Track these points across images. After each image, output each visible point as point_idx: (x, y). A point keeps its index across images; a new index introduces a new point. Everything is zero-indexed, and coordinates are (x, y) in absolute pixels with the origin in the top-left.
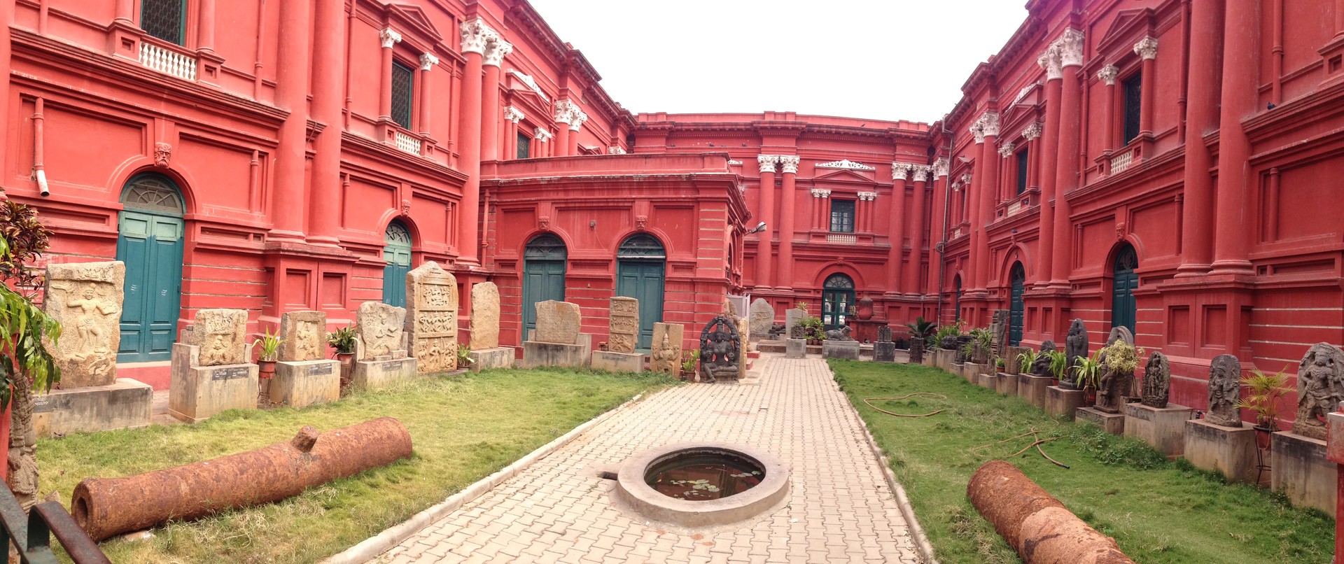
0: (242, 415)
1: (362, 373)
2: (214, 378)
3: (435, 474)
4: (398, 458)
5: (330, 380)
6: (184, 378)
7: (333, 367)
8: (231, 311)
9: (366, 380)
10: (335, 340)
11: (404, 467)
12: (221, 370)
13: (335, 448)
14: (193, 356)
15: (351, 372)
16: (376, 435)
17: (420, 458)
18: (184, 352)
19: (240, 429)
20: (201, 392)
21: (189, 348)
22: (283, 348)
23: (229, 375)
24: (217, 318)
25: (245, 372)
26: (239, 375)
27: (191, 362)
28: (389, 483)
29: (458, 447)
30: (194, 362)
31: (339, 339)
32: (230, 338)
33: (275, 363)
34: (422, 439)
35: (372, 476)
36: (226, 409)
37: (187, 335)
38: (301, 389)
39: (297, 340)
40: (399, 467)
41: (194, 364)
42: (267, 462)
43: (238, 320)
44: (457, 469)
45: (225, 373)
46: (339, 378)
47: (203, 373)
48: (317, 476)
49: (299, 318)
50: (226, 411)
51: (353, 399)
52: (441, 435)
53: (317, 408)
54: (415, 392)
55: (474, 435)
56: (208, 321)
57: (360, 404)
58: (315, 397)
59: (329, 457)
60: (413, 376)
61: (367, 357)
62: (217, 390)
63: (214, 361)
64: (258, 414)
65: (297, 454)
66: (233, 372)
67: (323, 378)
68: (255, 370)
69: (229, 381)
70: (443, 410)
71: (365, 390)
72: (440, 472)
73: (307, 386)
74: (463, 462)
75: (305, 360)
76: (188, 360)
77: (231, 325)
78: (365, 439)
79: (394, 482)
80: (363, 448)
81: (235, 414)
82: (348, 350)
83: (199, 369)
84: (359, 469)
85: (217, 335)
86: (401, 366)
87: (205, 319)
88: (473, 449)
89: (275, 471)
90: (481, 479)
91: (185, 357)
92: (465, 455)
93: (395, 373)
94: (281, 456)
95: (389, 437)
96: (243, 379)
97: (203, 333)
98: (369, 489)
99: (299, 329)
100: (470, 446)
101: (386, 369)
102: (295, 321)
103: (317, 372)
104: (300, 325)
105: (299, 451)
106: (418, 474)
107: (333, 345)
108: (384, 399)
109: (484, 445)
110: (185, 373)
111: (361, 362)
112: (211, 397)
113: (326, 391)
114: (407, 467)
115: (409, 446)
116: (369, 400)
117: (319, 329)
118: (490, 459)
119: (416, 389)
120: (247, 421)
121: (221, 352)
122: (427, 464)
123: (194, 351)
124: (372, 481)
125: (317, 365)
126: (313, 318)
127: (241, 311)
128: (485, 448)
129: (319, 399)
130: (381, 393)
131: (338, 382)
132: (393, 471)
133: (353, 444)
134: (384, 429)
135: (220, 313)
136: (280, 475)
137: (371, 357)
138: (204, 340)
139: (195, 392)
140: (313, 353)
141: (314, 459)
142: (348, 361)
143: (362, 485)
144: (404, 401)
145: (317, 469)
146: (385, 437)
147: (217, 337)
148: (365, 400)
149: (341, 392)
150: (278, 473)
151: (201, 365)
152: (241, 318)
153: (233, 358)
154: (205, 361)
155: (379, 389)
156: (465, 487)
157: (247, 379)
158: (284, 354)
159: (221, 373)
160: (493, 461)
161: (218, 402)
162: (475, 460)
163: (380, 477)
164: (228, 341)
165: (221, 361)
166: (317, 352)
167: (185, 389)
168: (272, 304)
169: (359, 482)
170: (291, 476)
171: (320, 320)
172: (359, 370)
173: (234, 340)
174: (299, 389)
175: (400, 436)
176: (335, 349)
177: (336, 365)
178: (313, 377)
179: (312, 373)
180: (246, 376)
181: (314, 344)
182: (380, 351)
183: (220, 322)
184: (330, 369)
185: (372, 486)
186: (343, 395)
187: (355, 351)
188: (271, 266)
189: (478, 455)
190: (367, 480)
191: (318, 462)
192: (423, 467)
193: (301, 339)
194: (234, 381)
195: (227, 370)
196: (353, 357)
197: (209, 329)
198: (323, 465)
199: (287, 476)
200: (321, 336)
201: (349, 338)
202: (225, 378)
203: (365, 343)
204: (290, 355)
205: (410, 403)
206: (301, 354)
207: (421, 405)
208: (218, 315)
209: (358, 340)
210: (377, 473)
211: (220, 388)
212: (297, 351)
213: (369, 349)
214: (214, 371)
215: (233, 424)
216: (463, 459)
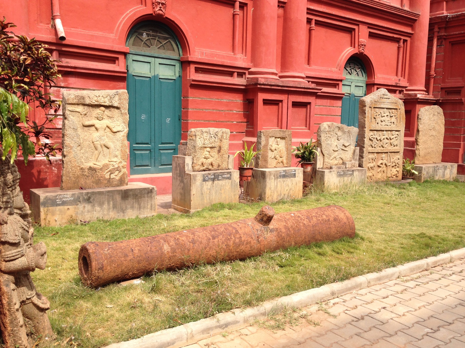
0: (228, 207)
1: (320, 179)
2: (204, 180)
3: (375, 251)
4: (343, 236)
5: (294, 183)
6: (182, 181)
7: (297, 172)
8: (216, 130)
9: (324, 184)
10: (299, 152)
11: (347, 244)
12: (209, 174)
13: (290, 224)
14: (188, 164)
15: (312, 177)
16: (324, 217)
17: (362, 239)
18: (181, 161)
19: (225, 216)
20: (194, 191)
21: (184, 158)
22: (259, 158)
23: (216, 178)
24: (205, 134)
25: (229, 176)
26: (224, 178)
27: (186, 168)
28: (334, 254)
29: (398, 235)
30: (188, 169)
31: (302, 151)
32: (216, 150)
33: (252, 169)
34: (366, 227)
35: (320, 247)
36: (214, 202)
37: (183, 148)
38: (273, 189)
39: (270, 152)
40: (343, 243)
41: (188, 170)
42: (234, 231)
43: (222, 136)
44: (395, 250)
45: (213, 177)
46: (302, 181)
47: (195, 176)
48: (274, 244)
49: (270, 135)
50: (214, 204)
51: (313, 197)
52: (383, 225)
53: (284, 203)
54: (364, 195)
55: (413, 228)
56: (198, 137)
57: (318, 201)
58: (283, 195)
59: (284, 230)
60: (363, 183)
61: (325, 166)
62: (207, 188)
63: (204, 168)
64: (239, 207)
65: (259, 226)
66: (219, 175)
67: (288, 181)
68: (236, 175)
69: (216, 182)
70: (386, 208)
71: (323, 191)
72: (380, 251)
73: (277, 186)
74: (402, 246)
75: (275, 167)
76: (184, 167)
77: (216, 140)
78: (314, 219)
79: (338, 253)
80: (313, 226)
81: (222, 206)
82: (309, 160)
83: (192, 173)
84: (309, 241)
85: (206, 147)
86: (353, 174)
87: (195, 136)
88: (412, 237)
89: (241, 237)
90: (418, 259)
91: (181, 165)
92: (404, 241)
93: (347, 179)
94: (245, 227)
95: (335, 220)
96: (227, 181)
97: (194, 147)
98: (317, 256)
99: (270, 143)
100: (410, 235)
101: (340, 175)
102: (268, 137)
103: (284, 176)
104: (272, 141)
105: (260, 225)
106: (360, 250)
107: (297, 156)
108: (337, 198)
109: (422, 235)
110: (182, 177)
111: (320, 170)
112: (202, 194)
113: (291, 191)
114: (350, 244)
115: (353, 228)
116: (325, 199)
117: (286, 143)
118: (427, 246)
119: (365, 192)
120: (230, 211)
121: (209, 161)
122: (368, 244)
123: (188, 160)
124: (320, 251)
125: (285, 171)
126: (282, 135)
127: (224, 130)
128: (424, 237)
129: (286, 196)
130: (335, 194)
131: (301, 184)
132: (338, 245)
133: (305, 222)
134: (331, 214)
135: (208, 131)
136: (244, 241)
137: (329, 166)
138: (195, 152)
139: (190, 190)
140: (282, 162)
141: (271, 231)
142: (309, 169)
143: (311, 253)
144: (354, 200)
145: (274, 238)
146: (332, 219)
147: (206, 149)
148: (322, 198)
149: (303, 192)
150: (243, 239)
151: (194, 171)
152: (225, 135)
153: (219, 166)
154: (197, 168)
155: (334, 191)
156: (402, 263)
157: (230, 181)
158: (260, 163)
159: (210, 176)
160: (431, 247)
161: (208, 198)
162: (413, 245)
163: (327, 248)
164: (214, 153)
165: (210, 167)
166: (285, 161)
167: (183, 189)
168: (253, 128)
169: (309, 251)
170: (254, 242)
171: (287, 136)
172: (318, 176)
173: (219, 151)
174: (270, 188)
175: (345, 220)
176: (300, 159)
177: (299, 171)
178: (281, 180)
179: (280, 176)
180: (229, 178)
181: (283, 155)
182: (336, 162)
183: (208, 137)
184: (295, 174)
185: (319, 254)
186: (305, 194)
187: (316, 161)
188: (251, 97)
189: (417, 242)
190: (316, 250)
191: (275, 233)
192: (364, 246)
193: (272, 151)
194: (220, 182)
195: (214, 174)
196: (314, 165)
197: (199, 142)
198: (279, 235)
199: (250, 242)
200: (287, 149)
201: (310, 150)
202: (213, 180)
203: (324, 155)
204: (264, 163)
205: (359, 202)
206: (272, 162)
207: (367, 203)
208: (206, 132)
209: (318, 152)
210: (324, 245)
211: (209, 187)
212: (269, 160)
213: (326, 160)
214: (204, 175)
215: (219, 213)
216: (402, 244)
